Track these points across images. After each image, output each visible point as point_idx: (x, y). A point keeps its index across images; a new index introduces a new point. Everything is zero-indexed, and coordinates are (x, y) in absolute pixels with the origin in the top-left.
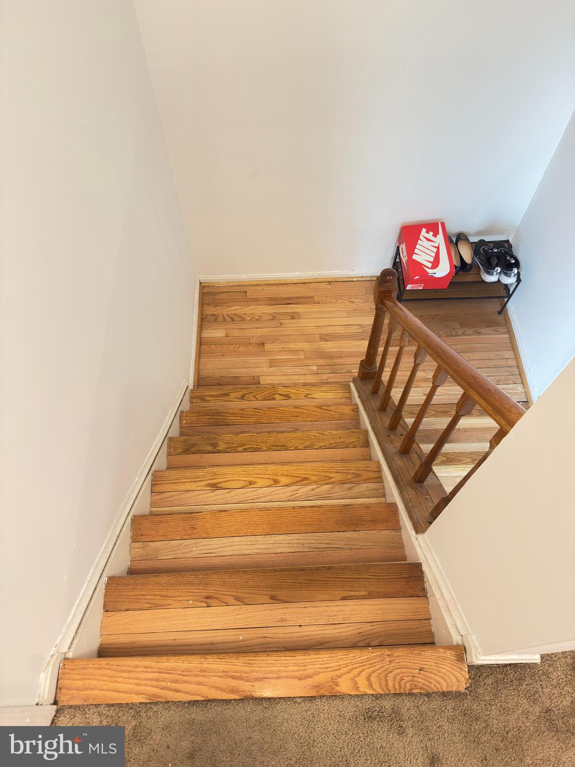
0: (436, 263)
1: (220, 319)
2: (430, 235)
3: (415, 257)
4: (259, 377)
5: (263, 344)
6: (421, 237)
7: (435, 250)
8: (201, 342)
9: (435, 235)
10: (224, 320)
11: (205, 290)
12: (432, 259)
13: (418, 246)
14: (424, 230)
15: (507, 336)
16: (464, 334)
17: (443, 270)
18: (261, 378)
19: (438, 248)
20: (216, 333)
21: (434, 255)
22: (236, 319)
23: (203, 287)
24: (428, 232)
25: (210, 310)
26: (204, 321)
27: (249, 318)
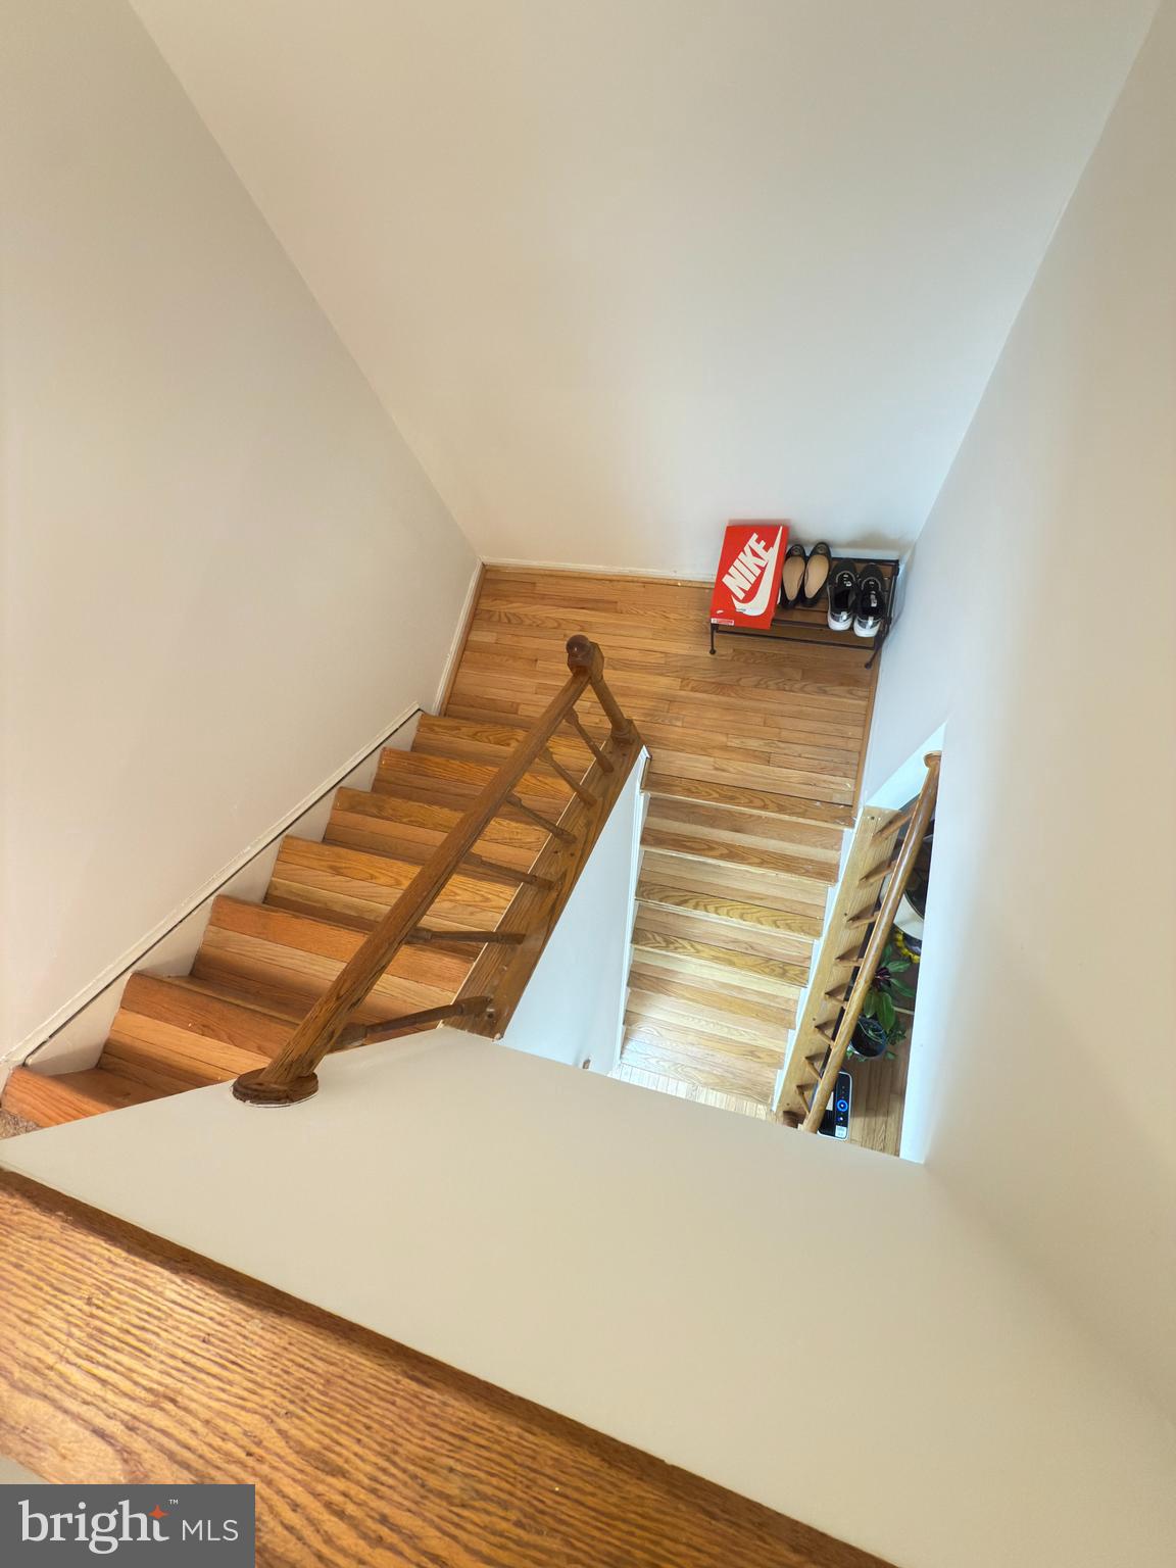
0: (750, 595)
1: (496, 618)
2: (759, 548)
3: (726, 580)
4: (518, 704)
5: (536, 660)
6: (747, 549)
7: (758, 572)
8: (465, 646)
9: (766, 548)
10: (500, 621)
11: (488, 576)
12: (747, 587)
13: (737, 563)
14: (755, 536)
15: (863, 703)
16: (802, 690)
17: (757, 607)
18: (522, 706)
19: (763, 569)
20: (485, 637)
21: (753, 579)
22: (514, 621)
23: (487, 571)
24: (758, 541)
25: (485, 604)
26: (476, 617)
27: (528, 622)
